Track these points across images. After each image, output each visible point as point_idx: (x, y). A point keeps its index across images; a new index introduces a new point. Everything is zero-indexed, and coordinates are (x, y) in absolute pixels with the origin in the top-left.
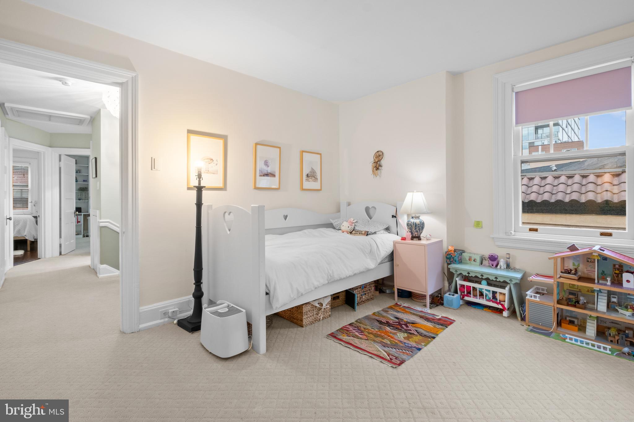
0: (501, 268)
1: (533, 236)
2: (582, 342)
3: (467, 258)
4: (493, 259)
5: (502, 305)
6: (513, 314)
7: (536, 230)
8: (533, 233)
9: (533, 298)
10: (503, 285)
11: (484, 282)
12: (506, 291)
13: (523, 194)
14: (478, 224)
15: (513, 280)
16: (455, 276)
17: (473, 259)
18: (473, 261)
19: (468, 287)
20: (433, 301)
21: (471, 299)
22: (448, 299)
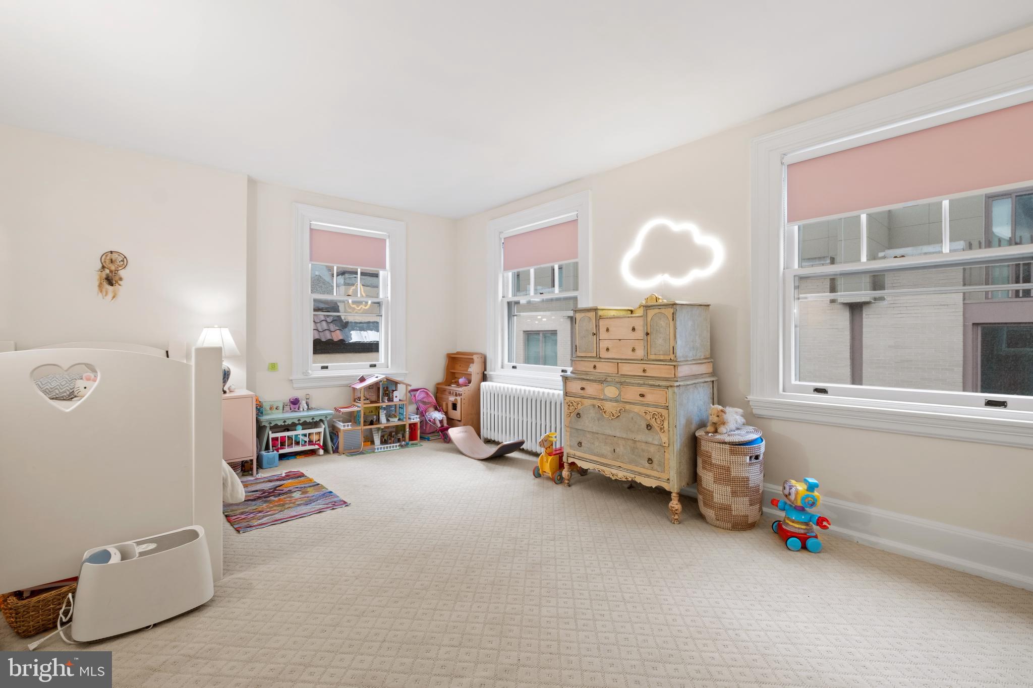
0: (303, 410)
1: (325, 373)
2: (384, 448)
3: (268, 408)
4: (295, 402)
5: (318, 444)
6: (326, 451)
7: (327, 367)
8: (325, 371)
9: (346, 428)
10: (315, 424)
11: (300, 427)
12: (321, 430)
13: (315, 331)
14: (273, 367)
15: (328, 416)
16: (268, 429)
17: (275, 407)
18: (275, 409)
19: (283, 438)
20: (243, 469)
21: (287, 450)
22: (268, 458)
